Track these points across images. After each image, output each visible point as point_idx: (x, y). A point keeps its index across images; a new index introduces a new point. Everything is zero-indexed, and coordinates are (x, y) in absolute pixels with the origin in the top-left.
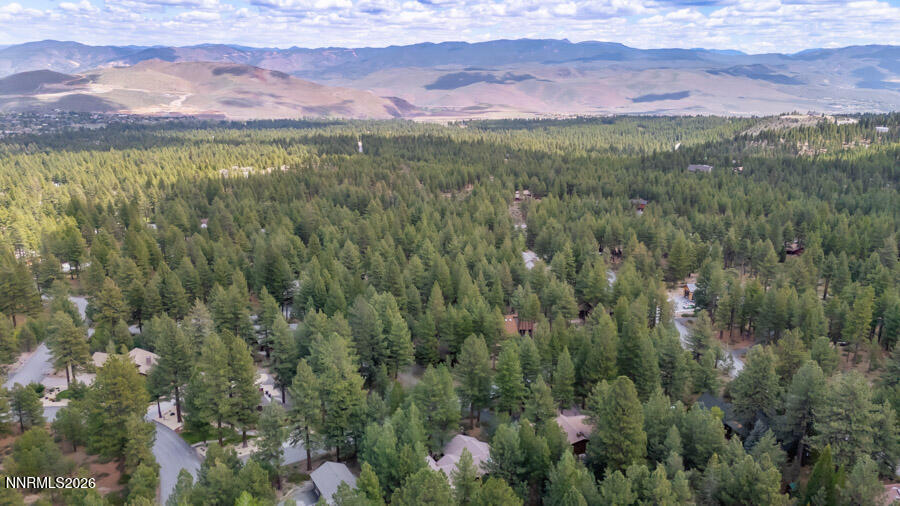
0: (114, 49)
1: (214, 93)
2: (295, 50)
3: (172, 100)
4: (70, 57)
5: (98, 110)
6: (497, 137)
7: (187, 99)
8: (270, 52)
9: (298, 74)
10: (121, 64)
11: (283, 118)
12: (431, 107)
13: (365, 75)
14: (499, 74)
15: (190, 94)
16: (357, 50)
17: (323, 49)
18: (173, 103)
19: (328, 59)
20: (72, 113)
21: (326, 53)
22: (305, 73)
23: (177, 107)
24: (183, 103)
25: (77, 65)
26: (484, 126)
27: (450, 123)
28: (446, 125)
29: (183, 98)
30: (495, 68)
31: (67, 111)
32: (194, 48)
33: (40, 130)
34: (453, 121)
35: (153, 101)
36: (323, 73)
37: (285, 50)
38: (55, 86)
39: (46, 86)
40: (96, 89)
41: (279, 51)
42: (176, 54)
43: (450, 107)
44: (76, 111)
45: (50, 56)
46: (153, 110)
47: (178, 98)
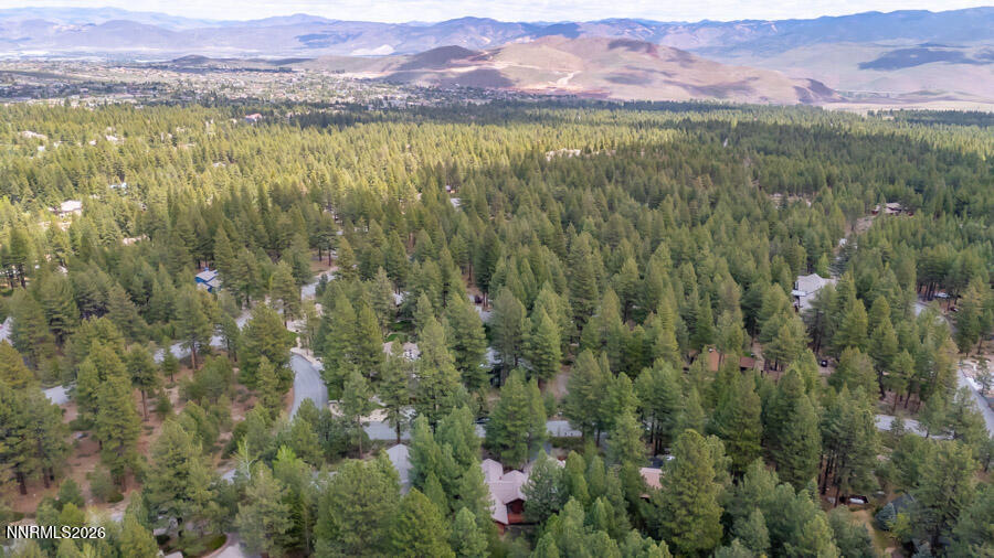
0: (525, 25)
1: (602, 71)
2: (706, 24)
3: (559, 77)
4: (484, 34)
5: (491, 86)
6: (921, 133)
7: (575, 77)
8: (675, 26)
9: (701, 50)
10: (527, 39)
11: (665, 100)
12: (857, 93)
13: (781, 51)
14: (971, 51)
15: (579, 72)
16: (778, 23)
17: (737, 22)
18: (560, 81)
19: (740, 35)
20: (469, 88)
21: (738, 27)
22: (708, 50)
23: (564, 84)
24: (570, 81)
25: (489, 41)
26: (916, 118)
27: (871, 113)
28: (865, 115)
29: (571, 76)
30: (965, 44)
31: (465, 87)
32: (596, 23)
33: (437, 103)
34: (876, 112)
35: (542, 77)
36: (732, 49)
37: (693, 24)
38: (461, 61)
39: (454, 61)
40: (499, 65)
41: (686, 25)
42: (579, 30)
43: (883, 93)
44: (473, 86)
45: (467, 32)
46: (541, 87)
47: (565, 76)
